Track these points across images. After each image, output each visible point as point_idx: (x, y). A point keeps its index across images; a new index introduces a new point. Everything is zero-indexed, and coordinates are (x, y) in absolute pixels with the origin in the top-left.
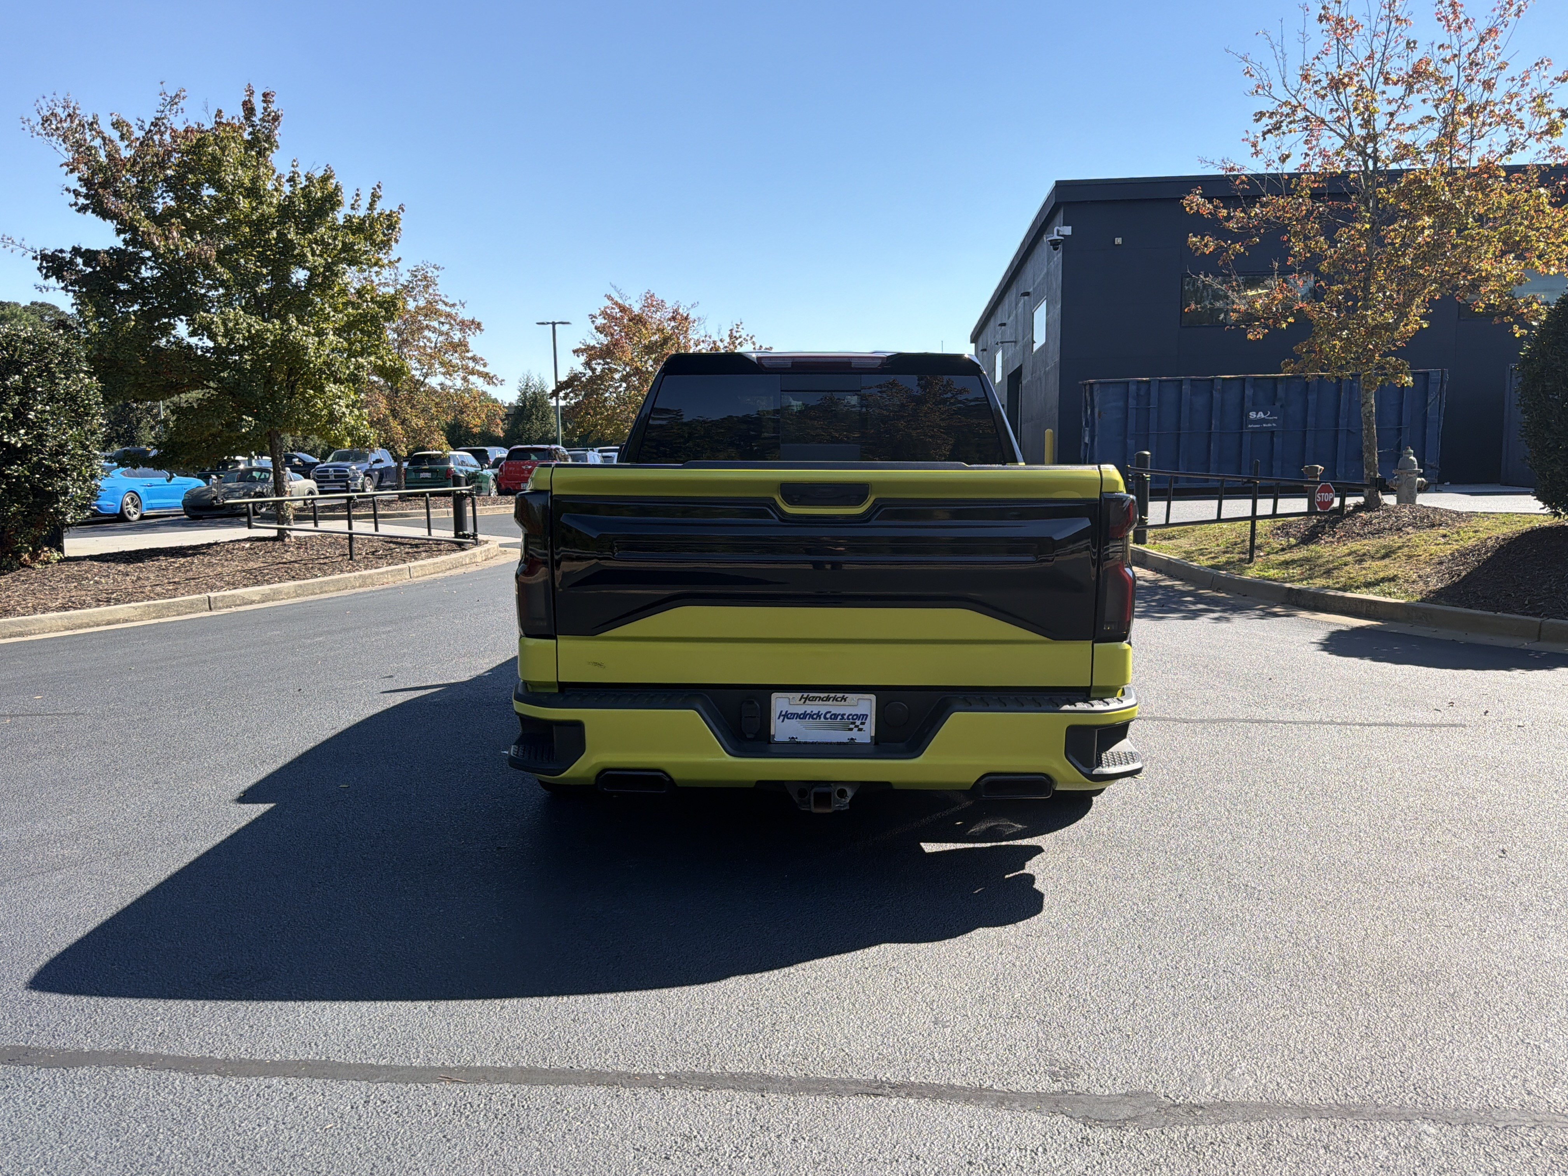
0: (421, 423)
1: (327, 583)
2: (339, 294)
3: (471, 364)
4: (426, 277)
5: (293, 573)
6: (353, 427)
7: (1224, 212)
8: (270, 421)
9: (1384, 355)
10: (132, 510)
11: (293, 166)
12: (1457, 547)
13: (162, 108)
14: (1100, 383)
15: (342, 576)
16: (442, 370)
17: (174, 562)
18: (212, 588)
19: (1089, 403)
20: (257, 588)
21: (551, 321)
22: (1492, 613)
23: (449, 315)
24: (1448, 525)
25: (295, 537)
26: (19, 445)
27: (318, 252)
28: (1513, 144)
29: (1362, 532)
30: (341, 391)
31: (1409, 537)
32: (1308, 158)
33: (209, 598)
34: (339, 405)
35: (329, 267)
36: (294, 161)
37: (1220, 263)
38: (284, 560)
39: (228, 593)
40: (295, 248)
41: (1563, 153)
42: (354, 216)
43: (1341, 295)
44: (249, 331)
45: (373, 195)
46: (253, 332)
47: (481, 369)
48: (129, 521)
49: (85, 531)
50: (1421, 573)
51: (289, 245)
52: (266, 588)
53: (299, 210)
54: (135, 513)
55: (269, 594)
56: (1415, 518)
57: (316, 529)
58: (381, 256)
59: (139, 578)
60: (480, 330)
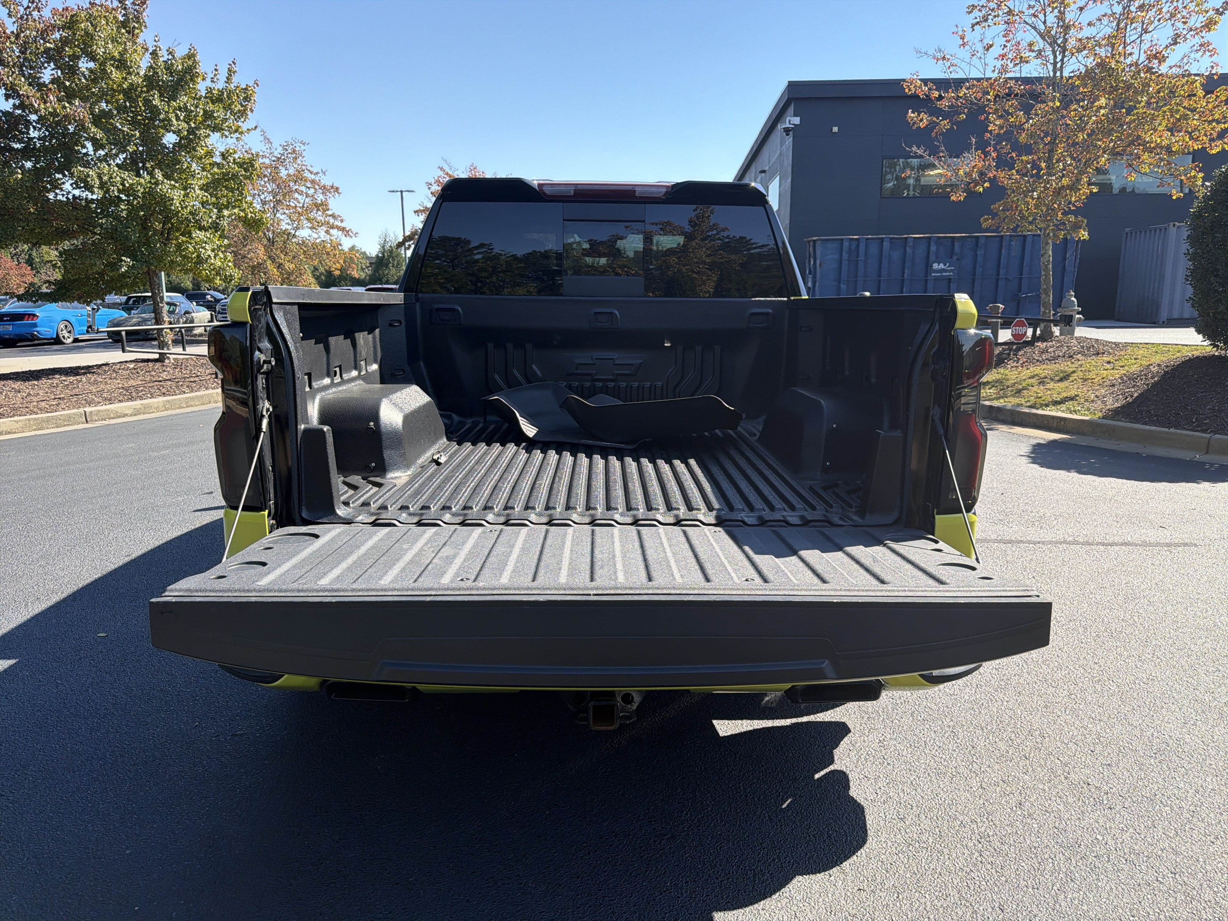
0: (292, 266)
1: (192, 398)
2: (206, 156)
3: (332, 220)
4: (294, 151)
5: (164, 390)
6: (220, 267)
7: (936, 94)
8: (146, 262)
9: (1065, 213)
10: (66, 335)
11: (155, 41)
12: (1124, 372)
14: (822, 240)
15: (207, 392)
16: (309, 225)
17: (64, 380)
18: (90, 403)
19: (812, 255)
20: (130, 403)
21: (399, 190)
22: (1166, 430)
23: (313, 182)
24: (1110, 354)
25: (174, 359)
27: (182, 118)
28: (1177, 36)
29: (1040, 359)
30: (207, 237)
31: (1080, 363)
32: (1005, 49)
33: (85, 412)
34: (205, 249)
35: (193, 131)
36: (156, 36)
37: (933, 135)
38: (160, 379)
39: (104, 407)
40: (160, 113)
41: (1211, 48)
42: (214, 88)
43: (1029, 164)
44: (123, 184)
45: (230, 70)
46: (127, 185)
47: (339, 224)
48: (64, 343)
49: (24, 352)
50: (1097, 393)
51: (154, 111)
52: (138, 403)
53: (162, 80)
54: (69, 338)
55: (141, 409)
56: (1083, 347)
57: (184, 352)
58: (240, 124)
59: (29, 394)
60: (338, 193)
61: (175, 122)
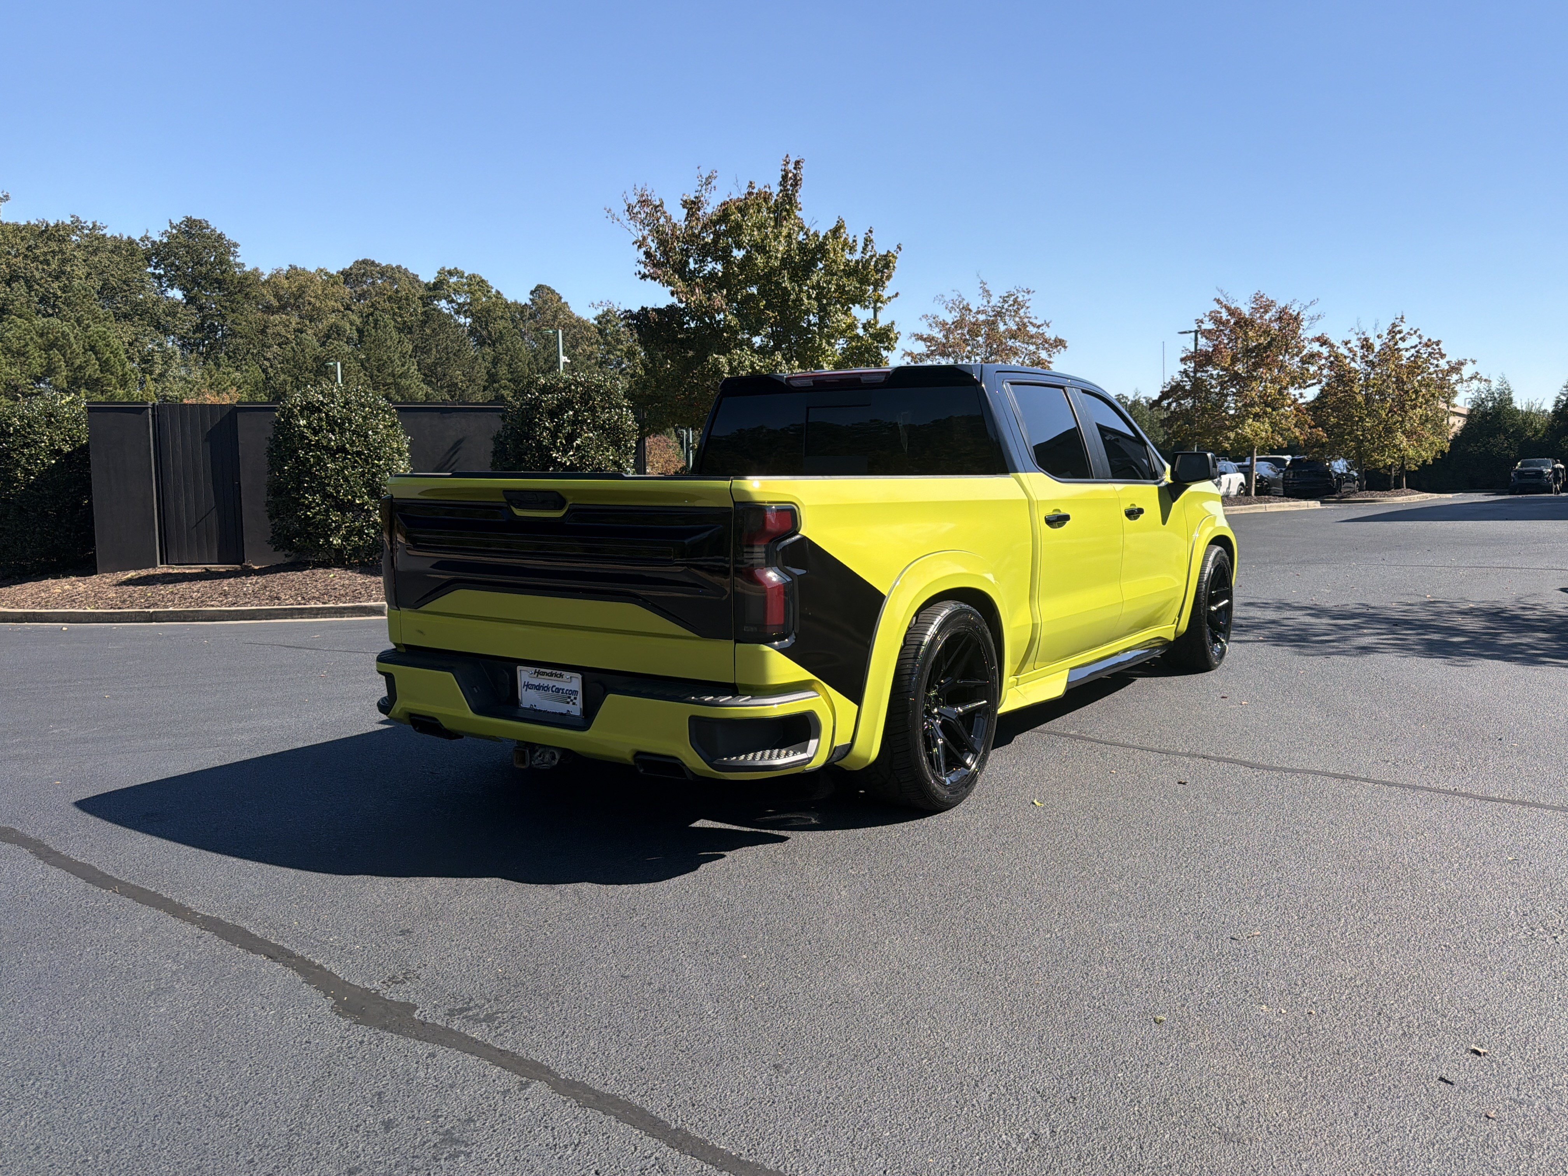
2: (847, 330)
13: (699, 188)
26: (568, 464)
42: (852, 260)
45: (866, 240)
46: (757, 368)
53: (795, 261)
58: (879, 293)
60: (1064, 347)
61: (806, 301)
